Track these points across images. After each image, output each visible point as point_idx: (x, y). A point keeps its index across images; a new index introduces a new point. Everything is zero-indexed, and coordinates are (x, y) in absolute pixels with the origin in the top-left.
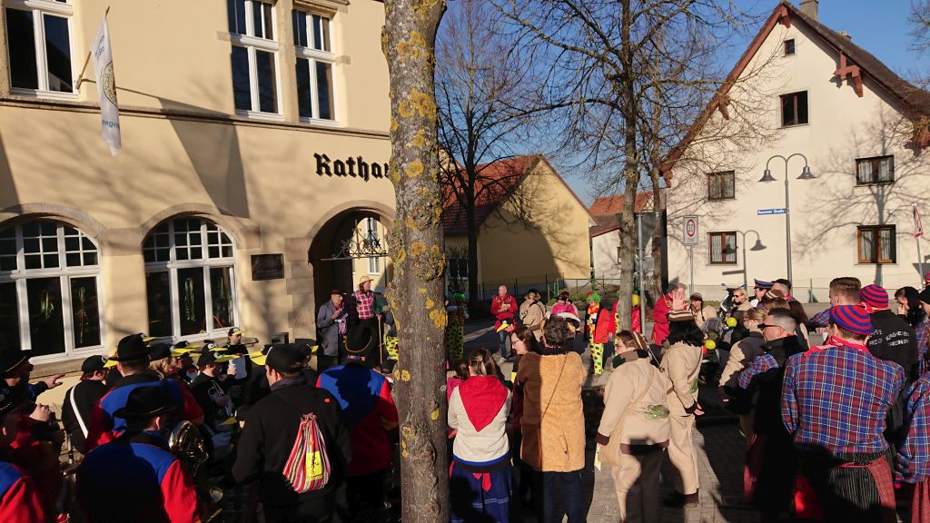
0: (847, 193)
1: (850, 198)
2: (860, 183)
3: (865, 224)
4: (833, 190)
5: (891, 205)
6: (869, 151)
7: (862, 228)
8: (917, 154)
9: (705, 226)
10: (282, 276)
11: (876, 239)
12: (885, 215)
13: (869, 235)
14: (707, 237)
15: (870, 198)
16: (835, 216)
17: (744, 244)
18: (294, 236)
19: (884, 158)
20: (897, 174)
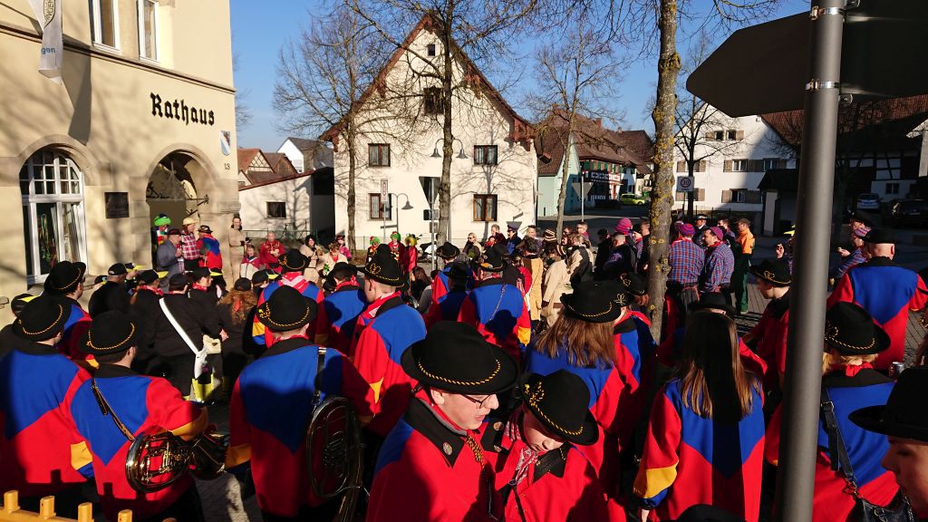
0: (468, 170)
1: (470, 174)
2: (476, 163)
3: (479, 193)
4: (460, 168)
5: (495, 181)
6: (483, 141)
7: (476, 196)
8: (511, 146)
9: (367, 187)
10: (127, 215)
11: (485, 203)
12: (492, 187)
13: (480, 201)
14: (369, 197)
15: (483, 175)
16: (460, 186)
17: (398, 204)
18: (137, 176)
19: (492, 146)
20: (499, 159)
